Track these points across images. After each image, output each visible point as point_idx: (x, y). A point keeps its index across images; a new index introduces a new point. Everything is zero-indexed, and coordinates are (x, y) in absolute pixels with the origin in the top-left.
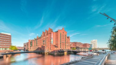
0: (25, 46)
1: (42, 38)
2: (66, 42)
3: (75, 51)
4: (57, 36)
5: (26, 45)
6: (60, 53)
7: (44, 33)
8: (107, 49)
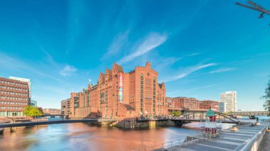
0: (64, 107)
1: (99, 89)
2: (156, 96)
3: (177, 118)
4: (133, 82)
5: (66, 104)
6: (139, 124)
7: (103, 76)
8: (262, 114)
